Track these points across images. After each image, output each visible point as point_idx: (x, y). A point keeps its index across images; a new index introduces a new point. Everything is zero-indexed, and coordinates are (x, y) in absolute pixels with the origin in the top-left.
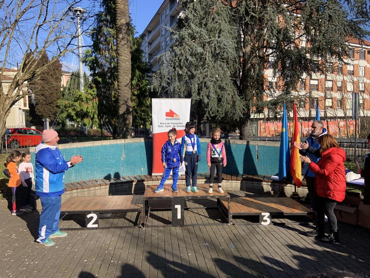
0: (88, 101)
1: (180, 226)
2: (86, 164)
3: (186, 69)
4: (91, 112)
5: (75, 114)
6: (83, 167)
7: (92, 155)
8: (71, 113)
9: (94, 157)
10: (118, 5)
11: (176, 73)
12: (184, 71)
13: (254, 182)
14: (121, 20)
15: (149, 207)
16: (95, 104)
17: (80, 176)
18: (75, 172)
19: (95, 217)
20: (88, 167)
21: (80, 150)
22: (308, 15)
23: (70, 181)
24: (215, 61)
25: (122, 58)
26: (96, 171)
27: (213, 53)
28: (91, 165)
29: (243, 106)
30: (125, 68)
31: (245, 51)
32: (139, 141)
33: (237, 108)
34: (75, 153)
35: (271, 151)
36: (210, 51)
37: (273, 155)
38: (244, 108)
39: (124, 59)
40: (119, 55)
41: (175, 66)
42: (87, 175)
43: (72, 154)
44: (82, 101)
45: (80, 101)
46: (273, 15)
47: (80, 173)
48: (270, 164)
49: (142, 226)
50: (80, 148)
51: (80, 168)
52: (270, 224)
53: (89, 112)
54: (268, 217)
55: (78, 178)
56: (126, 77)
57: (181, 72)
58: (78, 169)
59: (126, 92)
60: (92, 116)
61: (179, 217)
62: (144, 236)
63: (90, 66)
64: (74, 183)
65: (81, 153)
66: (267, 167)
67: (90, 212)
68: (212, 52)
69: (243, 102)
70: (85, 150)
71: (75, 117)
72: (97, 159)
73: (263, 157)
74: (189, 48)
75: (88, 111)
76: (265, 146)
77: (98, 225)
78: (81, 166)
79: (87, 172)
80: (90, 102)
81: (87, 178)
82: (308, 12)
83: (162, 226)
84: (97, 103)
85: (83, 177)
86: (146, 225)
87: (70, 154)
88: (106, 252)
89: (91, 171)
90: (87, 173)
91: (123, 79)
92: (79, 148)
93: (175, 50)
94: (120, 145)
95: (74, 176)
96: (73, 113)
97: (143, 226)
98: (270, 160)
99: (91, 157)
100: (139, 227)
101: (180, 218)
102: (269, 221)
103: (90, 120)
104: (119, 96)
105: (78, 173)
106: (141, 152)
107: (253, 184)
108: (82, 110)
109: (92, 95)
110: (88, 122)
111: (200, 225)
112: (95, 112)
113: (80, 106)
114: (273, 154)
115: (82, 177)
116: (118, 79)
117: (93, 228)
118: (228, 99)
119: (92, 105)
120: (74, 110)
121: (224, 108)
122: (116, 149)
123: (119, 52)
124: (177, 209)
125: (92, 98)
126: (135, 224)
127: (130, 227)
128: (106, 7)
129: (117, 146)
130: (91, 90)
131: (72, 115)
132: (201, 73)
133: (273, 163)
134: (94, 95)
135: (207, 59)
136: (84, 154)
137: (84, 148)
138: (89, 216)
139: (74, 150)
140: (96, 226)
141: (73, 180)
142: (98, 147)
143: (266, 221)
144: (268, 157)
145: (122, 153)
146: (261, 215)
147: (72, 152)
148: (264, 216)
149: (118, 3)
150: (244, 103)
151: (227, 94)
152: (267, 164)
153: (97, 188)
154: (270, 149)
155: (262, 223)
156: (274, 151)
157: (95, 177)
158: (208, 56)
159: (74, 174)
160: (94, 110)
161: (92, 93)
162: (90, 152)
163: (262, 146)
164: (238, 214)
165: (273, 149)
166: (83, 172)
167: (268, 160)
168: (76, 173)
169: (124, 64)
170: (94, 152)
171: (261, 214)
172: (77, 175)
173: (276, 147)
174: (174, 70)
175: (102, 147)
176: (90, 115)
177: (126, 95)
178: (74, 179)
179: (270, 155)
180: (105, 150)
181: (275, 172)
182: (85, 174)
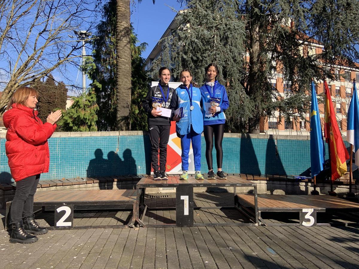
0: (86, 108)
1: (188, 226)
2: (71, 158)
3: (191, 54)
4: (88, 118)
5: (72, 122)
6: (67, 162)
7: (79, 148)
8: (67, 121)
9: (81, 150)
10: (119, 7)
11: (180, 59)
12: (188, 56)
13: (275, 182)
14: (122, 22)
15: (145, 206)
16: (92, 111)
17: (63, 172)
18: (56, 166)
19: (68, 211)
20: (73, 162)
21: (65, 141)
22: (321, 8)
23: (50, 177)
24: (224, 45)
25: (122, 61)
26: (84, 167)
27: (222, 37)
28: (77, 159)
29: (252, 107)
30: (124, 70)
31: (253, 51)
32: (136, 134)
33: (246, 108)
34: (58, 144)
35: (294, 145)
36: (219, 34)
37: (296, 151)
38: (253, 109)
39: (124, 61)
40: (118, 57)
41: (179, 51)
42: (71, 171)
43: (54, 144)
44: (80, 107)
45: (77, 107)
46: (285, 5)
47: (63, 168)
48: (293, 161)
49: (133, 226)
50: (65, 138)
51: (63, 162)
52: (314, 225)
53: (86, 119)
54: (311, 215)
55: (61, 174)
56: (126, 80)
57: (185, 57)
58: (61, 164)
59: (125, 95)
60: (89, 124)
61: (186, 212)
62: (136, 238)
63: (90, 74)
64: (54, 180)
65: (65, 144)
66: (289, 165)
67: (60, 204)
68: (220, 36)
69: (251, 103)
70: (71, 141)
71: (71, 125)
72: (85, 153)
73: (284, 152)
74: (194, 31)
75: (85, 117)
76: (286, 140)
77: (72, 224)
78: (65, 160)
79: (71, 167)
80: (88, 110)
81: (71, 175)
82: (322, 4)
83: (162, 225)
84: (95, 110)
85: (67, 174)
86: (139, 224)
87: (52, 145)
88: (75, 257)
89: (77, 167)
90: (71, 169)
91: (122, 82)
92: (63, 139)
93: (178, 34)
94: (113, 138)
95: (55, 171)
96: (70, 121)
97: (136, 226)
98: (292, 156)
99: (77, 150)
100: (129, 227)
101: (188, 214)
102: (313, 220)
103: (87, 128)
104: (117, 99)
105: (61, 168)
106: (138, 147)
107: (274, 185)
108: (79, 116)
109: (90, 101)
110: (85, 130)
111: (216, 225)
112: (93, 119)
113: (77, 112)
114: (296, 149)
115: (65, 174)
116: (117, 82)
117: (64, 228)
118: (236, 98)
119: (89, 111)
120: (71, 117)
121: (231, 108)
122: (108, 142)
123: (119, 54)
124: (183, 200)
125: (90, 104)
126: (125, 223)
127: (118, 227)
128: (108, 18)
129: (110, 138)
130: (89, 97)
131: (68, 122)
132: (209, 56)
133: (297, 160)
134: (92, 102)
135: (215, 42)
136: (69, 146)
137: (69, 139)
138: (59, 210)
139: (56, 140)
140: (69, 224)
141: (54, 177)
142: (86, 138)
143: (308, 220)
144: (290, 152)
145: (116, 147)
146: (302, 212)
147: (54, 142)
148: (306, 213)
149: (119, 6)
150: (253, 104)
151: (234, 93)
152: (289, 161)
153: (81, 186)
154: (292, 144)
155: (303, 224)
156: (298, 145)
157: (81, 175)
158: (217, 39)
159: (55, 169)
160: (91, 117)
161: (91, 100)
162: (77, 144)
163: (282, 140)
164: (269, 210)
165: (296, 143)
166: (67, 168)
167: (290, 156)
168: (58, 168)
169: (123, 67)
170: (81, 144)
171: (302, 210)
172: (59, 170)
173: (300, 141)
174: (177, 55)
175: (91, 139)
176: (87, 123)
177: (125, 98)
178: (56, 175)
179: (292, 151)
180: (95, 142)
181: (299, 171)
182: (69, 170)
